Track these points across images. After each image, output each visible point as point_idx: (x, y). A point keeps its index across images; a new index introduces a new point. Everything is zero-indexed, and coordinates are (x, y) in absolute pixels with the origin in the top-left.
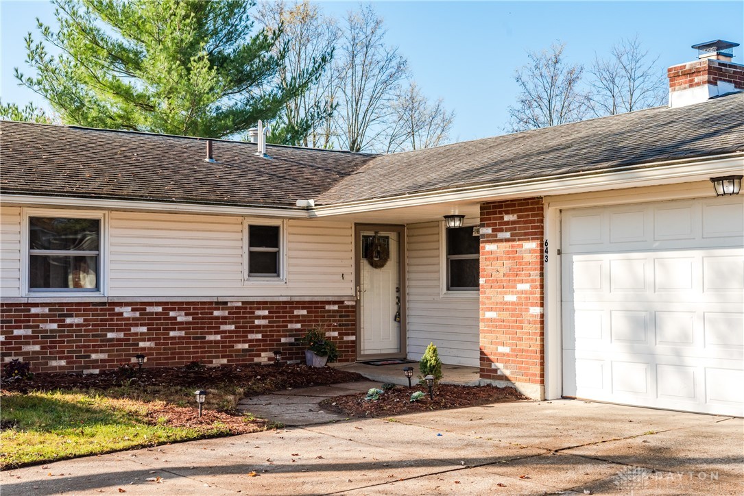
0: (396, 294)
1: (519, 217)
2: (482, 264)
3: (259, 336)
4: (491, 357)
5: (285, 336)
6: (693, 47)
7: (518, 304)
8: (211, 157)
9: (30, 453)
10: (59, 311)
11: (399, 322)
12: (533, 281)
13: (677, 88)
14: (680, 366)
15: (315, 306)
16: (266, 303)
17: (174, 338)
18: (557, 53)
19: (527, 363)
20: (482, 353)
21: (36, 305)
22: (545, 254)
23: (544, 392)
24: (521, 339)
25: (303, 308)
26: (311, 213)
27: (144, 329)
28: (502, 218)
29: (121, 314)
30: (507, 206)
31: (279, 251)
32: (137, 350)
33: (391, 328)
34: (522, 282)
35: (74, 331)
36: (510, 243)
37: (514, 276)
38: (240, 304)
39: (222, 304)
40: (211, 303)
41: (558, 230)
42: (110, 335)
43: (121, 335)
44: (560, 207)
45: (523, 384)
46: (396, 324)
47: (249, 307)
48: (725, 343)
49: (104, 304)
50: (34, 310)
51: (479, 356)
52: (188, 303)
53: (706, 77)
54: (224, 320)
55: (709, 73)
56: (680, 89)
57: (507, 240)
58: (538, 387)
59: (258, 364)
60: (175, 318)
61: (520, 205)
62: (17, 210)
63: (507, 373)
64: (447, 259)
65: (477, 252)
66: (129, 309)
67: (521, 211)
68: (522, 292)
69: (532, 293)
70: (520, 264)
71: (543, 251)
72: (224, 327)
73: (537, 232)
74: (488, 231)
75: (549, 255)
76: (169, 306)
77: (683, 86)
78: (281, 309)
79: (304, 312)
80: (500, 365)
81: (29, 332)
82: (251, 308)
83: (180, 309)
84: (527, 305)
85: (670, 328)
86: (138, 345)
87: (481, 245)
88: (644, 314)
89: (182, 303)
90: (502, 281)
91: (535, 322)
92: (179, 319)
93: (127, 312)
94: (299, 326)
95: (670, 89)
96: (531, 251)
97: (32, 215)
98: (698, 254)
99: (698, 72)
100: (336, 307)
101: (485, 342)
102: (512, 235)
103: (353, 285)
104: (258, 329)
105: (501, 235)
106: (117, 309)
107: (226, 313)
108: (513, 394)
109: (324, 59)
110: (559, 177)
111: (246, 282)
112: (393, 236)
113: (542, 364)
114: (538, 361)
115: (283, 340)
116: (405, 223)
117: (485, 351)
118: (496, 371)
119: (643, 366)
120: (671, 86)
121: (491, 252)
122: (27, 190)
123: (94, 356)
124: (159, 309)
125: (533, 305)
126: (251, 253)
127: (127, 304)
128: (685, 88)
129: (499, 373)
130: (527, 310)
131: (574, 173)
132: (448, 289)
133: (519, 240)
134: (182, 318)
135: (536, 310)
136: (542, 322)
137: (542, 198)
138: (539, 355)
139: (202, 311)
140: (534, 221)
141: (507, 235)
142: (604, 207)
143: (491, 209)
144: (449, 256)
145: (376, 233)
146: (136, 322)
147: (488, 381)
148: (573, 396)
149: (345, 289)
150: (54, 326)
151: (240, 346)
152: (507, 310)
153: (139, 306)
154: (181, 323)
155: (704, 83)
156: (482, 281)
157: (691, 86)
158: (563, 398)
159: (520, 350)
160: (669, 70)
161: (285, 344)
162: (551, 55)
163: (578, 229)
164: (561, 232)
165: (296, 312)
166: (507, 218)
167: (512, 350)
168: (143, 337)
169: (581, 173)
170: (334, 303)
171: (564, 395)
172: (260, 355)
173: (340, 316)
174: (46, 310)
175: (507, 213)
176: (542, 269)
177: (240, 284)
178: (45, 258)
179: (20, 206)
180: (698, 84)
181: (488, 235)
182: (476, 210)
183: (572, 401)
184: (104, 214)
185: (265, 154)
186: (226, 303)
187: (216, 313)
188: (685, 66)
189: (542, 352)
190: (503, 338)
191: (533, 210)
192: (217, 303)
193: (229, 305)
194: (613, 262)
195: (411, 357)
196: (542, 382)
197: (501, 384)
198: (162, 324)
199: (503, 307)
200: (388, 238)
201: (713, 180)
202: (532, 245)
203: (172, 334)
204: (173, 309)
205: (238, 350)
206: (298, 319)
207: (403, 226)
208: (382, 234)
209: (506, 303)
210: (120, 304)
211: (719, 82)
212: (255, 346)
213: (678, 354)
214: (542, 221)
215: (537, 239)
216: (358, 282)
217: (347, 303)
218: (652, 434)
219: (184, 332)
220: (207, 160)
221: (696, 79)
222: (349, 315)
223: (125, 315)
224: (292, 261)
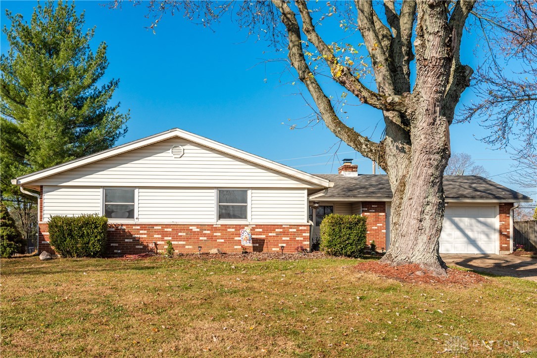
7: (377, 229)
12: (382, 223)
19: (381, 245)
24: (378, 238)
30: (373, 203)
34: (379, 223)
37: (376, 222)
67: (378, 205)
68: (379, 226)
69: (382, 226)
70: (378, 219)
73: (384, 211)
74: (366, 209)
75: (387, 217)
87: (363, 213)
90: (372, 223)
91: (384, 234)
105: (370, 211)
114: (384, 244)
121: (367, 215)
130: (381, 231)
133: (378, 212)
135: (384, 231)
141: (374, 211)
159: (378, 242)
166: (373, 206)
176: (385, 220)
189: (386, 242)
190: (372, 238)
202: (383, 214)
209: (373, 229)
214: (385, 208)
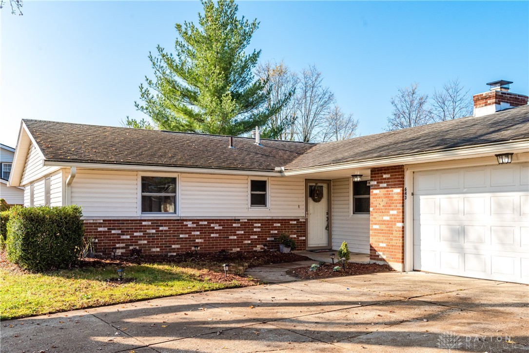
0: (327, 216)
1: (391, 176)
2: (372, 200)
3: (256, 237)
4: (376, 249)
5: (269, 237)
6: (487, 84)
7: (390, 221)
8: (232, 146)
9: (142, 294)
10: (156, 223)
11: (328, 230)
12: (398, 209)
13: (478, 106)
14: (478, 255)
15: (285, 222)
16: (259, 220)
17: (213, 237)
18: (414, 89)
19: (395, 252)
20: (371, 247)
21: (145, 220)
22: (405, 195)
23: (404, 267)
24: (392, 240)
25: (278, 223)
26: (283, 174)
27: (198, 233)
28: (382, 176)
29: (187, 225)
30: (385, 170)
31: (266, 194)
32: (194, 243)
33: (324, 234)
34: (393, 209)
35: (164, 234)
36: (386, 190)
37: (388, 206)
38: (246, 221)
39: (237, 221)
40: (232, 220)
41: (412, 182)
42: (181, 236)
43: (187, 236)
44: (413, 171)
45: (393, 263)
46: (327, 231)
47: (251, 222)
48: (502, 243)
49: (178, 220)
50: (144, 223)
51: (369, 248)
52: (220, 220)
53: (494, 100)
54: (238, 229)
55: (496, 98)
56: (480, 107)
57: (385, 188)
58: (400, 265)
59: (256, 251)
60: (214, 228)
61: (391, 169)
62: (135, 173)
63: (384, 257)
64: (353, 198)
65: (369, 194)
66: (191, 222)
67: (392, 172)
68: (393, 215)
69: (398, 215)
70: (392, 200)
71: (404, 193)
72: (238, 232)
73: (401, 184)
74: (375, 183)
75: (407, 195)
76: (211, 221)
77: (481, 105)
78: (267, 223)
79: (279, 225)
80: (380, 253)
81: (141, 234)
82: (252, 223)
83: (216, 223)
84: (395, 222)
85: (472, 234)
86: (195, 241)
87: (371, 190)
88: (458, 227)
89: (217, 220)
90: (382, 209)
91: (399, 231)
92: (216, 228)
93: (190, 224)
94: (276, 232)
95: (474, 107)
96: (398, 194)
97: (143, 176)
98: (488, 195)
99: (490, 97)
100: (295, 222)
101: (373, 241)
102: (387, 185)
103: (304, 211)
104: (255, 233)
105: (381, 185)
106: (185, 223)
107: (239, 225)
108: (387, 268)
109: (290, 94)
110: (413, 155)
111: (250, 209)
112: (325, 186)
113: (403, 253)
114: (401, 251)
115: (268, 239)
116: (331, 179)
117: (373, 246)
118: (378, 256)
119: (457, 255)
120: (475, 105)
121: (376, 194)
122: (140, 163)
123: (173, 246)
124: (206, 223)
125: (398, 222)
126: (252, 195)
127: (190, 220)
128: (483, 106)
129: (380, 257)
130: (395, 224)
131: (421, 152)
132: (354, 213)
133: (391, 188)
134: (217, 227)
135: (400, 225)
136: (403, 231)
137: (403, 166)
138: (401, 248)
139: (227, 224)
140: (399, 178)
141: (385, 185)
142: (437, 170)
143: (376, 172)
144: (355, 196)
145: (316, 184)
146: (194, 229)
147: (374, 261)
148: (419, 270)
149: (300, 213)
150: (154, 231)
151: (246, 242)
152: (385, 224)
153: (195, 221)
154: (217, 230)
155: (493, 103)
156: (371, 209)
157: (486, 105)
158: (414, 270)
159: (391, 245)
160: (474, 97)
161: (269, 241)
162: (410, 90)
163: (423, 182)
164: (413, 183)
165: (275, 225)
166: (385, 176)
167: (387, 245)
168: (198, 237)
169: (425, 152)
170: (295, 220)
171: (415, 269)
172: (256, 247)
173: (298, 227)
174: (150, 223)
175: (385, 173)
176: (403, 203)
177: (246, 210)
178: (150, 197)
179: (137, 171)
180: (490, 104)
181: (375, 185)
182: (369, 172)
183: (419, 272)
184: (178, 175)
185: (259, 144)
186: (239, 220)
187: (234, 225)
188: (482, 95)
189: (403, 246)
190: (382, 239)
191: (399, 172)
192: (235, 220)
193: (241, 221)
194: (442, 200)
195: (334, 248)
196: (403, 262)
197: (381, 263)
198: (207, 230)
199: (383, 222)
200: (322, 187)
201: (497, 155)
202: (398, 190)
203: (212, 235)
204: (213, 223)
205: (245, 244)
206: (275, 228)
207: (330, 180)
208: (319, 184)
209: (384, 221)
210: (186, 220)
211: (501, 103)
212: (254, 242)
213: (476, 248)
214: (403, 178)
215: (401, 187)
216: (307, 210)
217: (301, 220)
218: (461, 290)
219: (218, 235)
220: (230, 147)
221: (489, 102)
222: (302, 226)
223: (189, 226)
224: (272, 199)
